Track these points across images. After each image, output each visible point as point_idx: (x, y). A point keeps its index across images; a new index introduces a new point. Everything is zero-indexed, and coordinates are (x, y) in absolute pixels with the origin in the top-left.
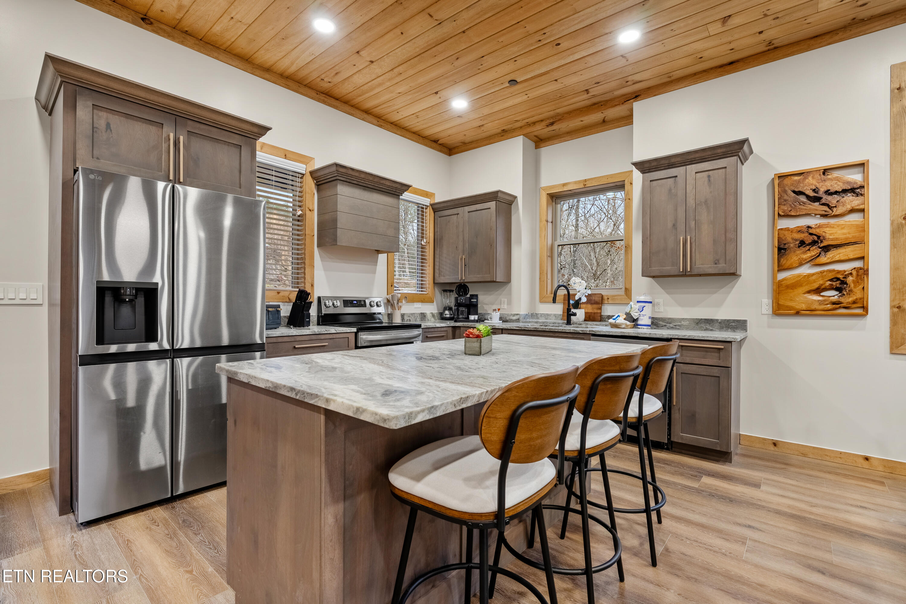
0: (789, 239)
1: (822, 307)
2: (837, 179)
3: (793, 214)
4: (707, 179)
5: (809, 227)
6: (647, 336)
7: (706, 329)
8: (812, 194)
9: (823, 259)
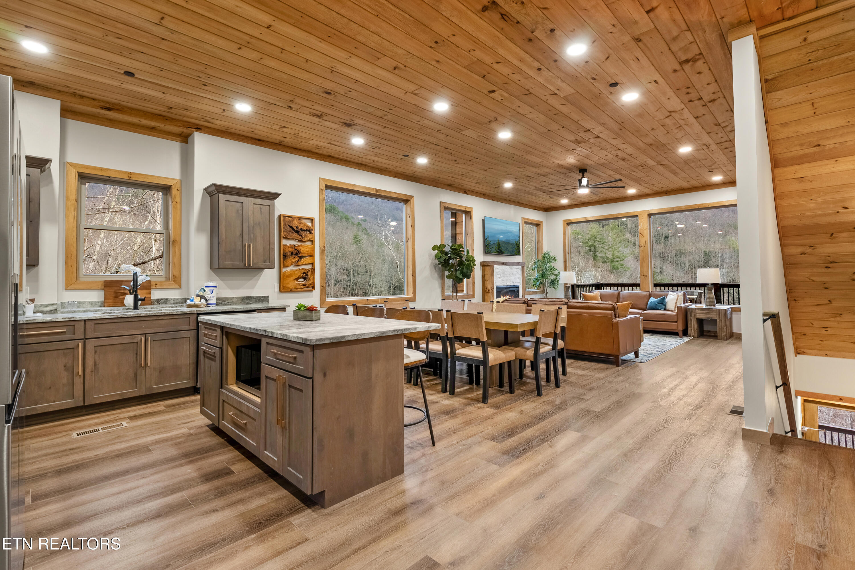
0: (287, 251)
1: (299, 287)
2: (305, 224)
3: (289, 238)
4: (259, 210)
5: (294, 246)
6: (242, 310)
7: (248, 303)
8: (296, 229)
9: (300, 263)
